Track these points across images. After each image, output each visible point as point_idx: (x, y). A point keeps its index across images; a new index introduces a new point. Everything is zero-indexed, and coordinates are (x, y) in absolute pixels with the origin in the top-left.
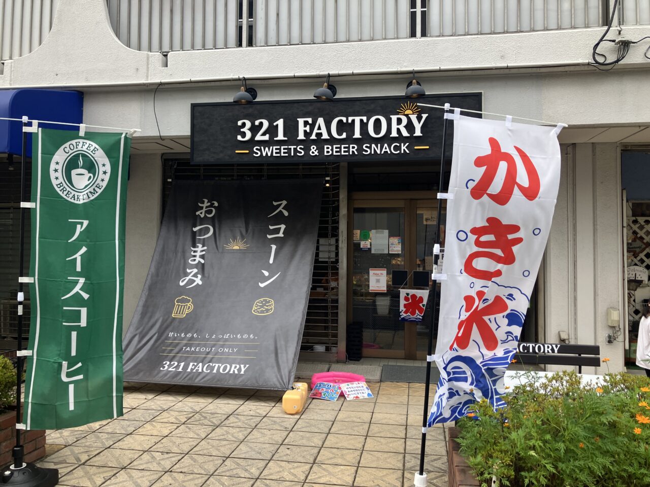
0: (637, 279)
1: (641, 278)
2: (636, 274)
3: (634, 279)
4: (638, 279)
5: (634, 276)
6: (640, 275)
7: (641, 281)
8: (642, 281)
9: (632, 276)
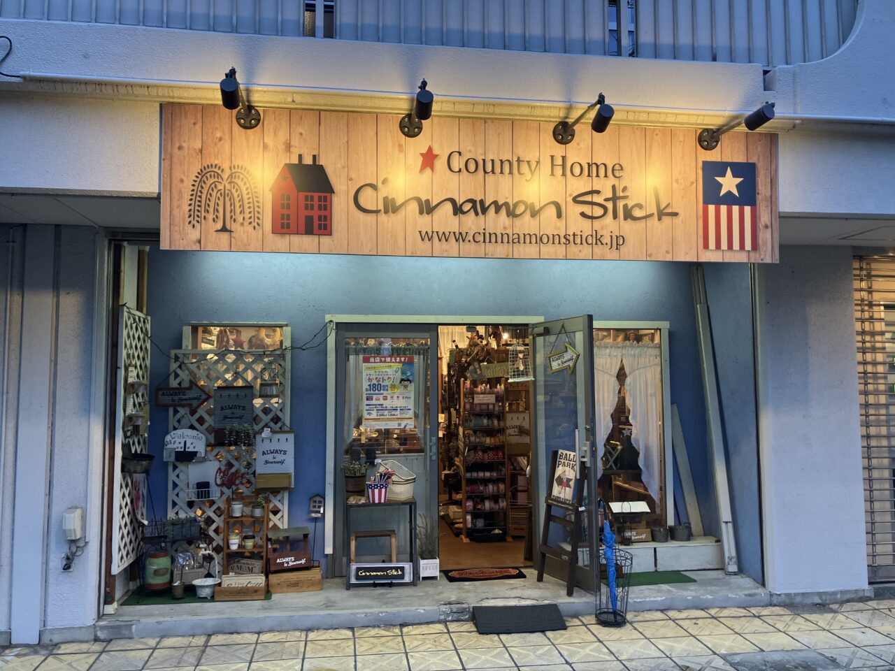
0: (187, 450)
1: (194, 447)
2: (185, 442)
3: (182, 450)
4: (189, 450)
5: (182, 445)
6: (192, 444)
7: (195, 454)
8: (197, 452)
9: (180, 446)
